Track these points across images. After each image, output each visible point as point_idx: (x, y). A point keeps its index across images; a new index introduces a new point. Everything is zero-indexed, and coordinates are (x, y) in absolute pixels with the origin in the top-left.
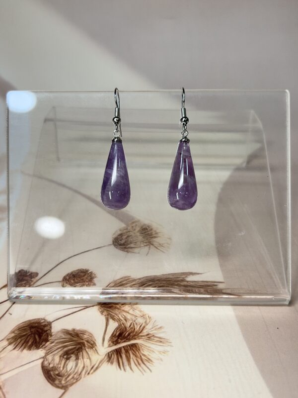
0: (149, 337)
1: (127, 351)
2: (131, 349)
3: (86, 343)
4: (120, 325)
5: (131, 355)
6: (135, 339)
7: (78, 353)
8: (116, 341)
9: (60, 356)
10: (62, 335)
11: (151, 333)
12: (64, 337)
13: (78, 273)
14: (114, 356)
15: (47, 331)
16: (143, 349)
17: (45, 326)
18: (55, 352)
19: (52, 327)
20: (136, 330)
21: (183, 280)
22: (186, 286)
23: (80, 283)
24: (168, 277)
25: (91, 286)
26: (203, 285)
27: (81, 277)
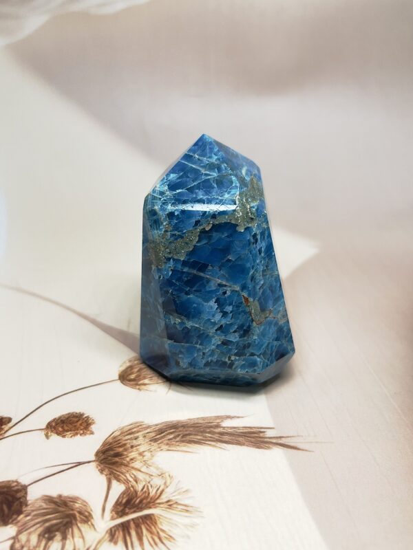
0: (170, 505)
1: (138, 526)
2: (144, 523)
3: (77, 515)
4: (128, 489)
5: (145, 531)
6: (150, 508)
7: (65, 530)
8: (121, 511)
9: (39, 535)
10: (43, 504)
11: (173, 498)
12: (45, 506)
13: (69, 417)
14: (119, 532)
15: (20, 498)
16: (161, 523)
17: (18, 491)
18: (32, 529)
19: (29, 493)
20: (151, 495)
21: (218, 426)
22: (222, 434)
23: (71, 431)
24: (196, 422)
25: (87, 436)
26: (245, 433)
27: (73, 423)
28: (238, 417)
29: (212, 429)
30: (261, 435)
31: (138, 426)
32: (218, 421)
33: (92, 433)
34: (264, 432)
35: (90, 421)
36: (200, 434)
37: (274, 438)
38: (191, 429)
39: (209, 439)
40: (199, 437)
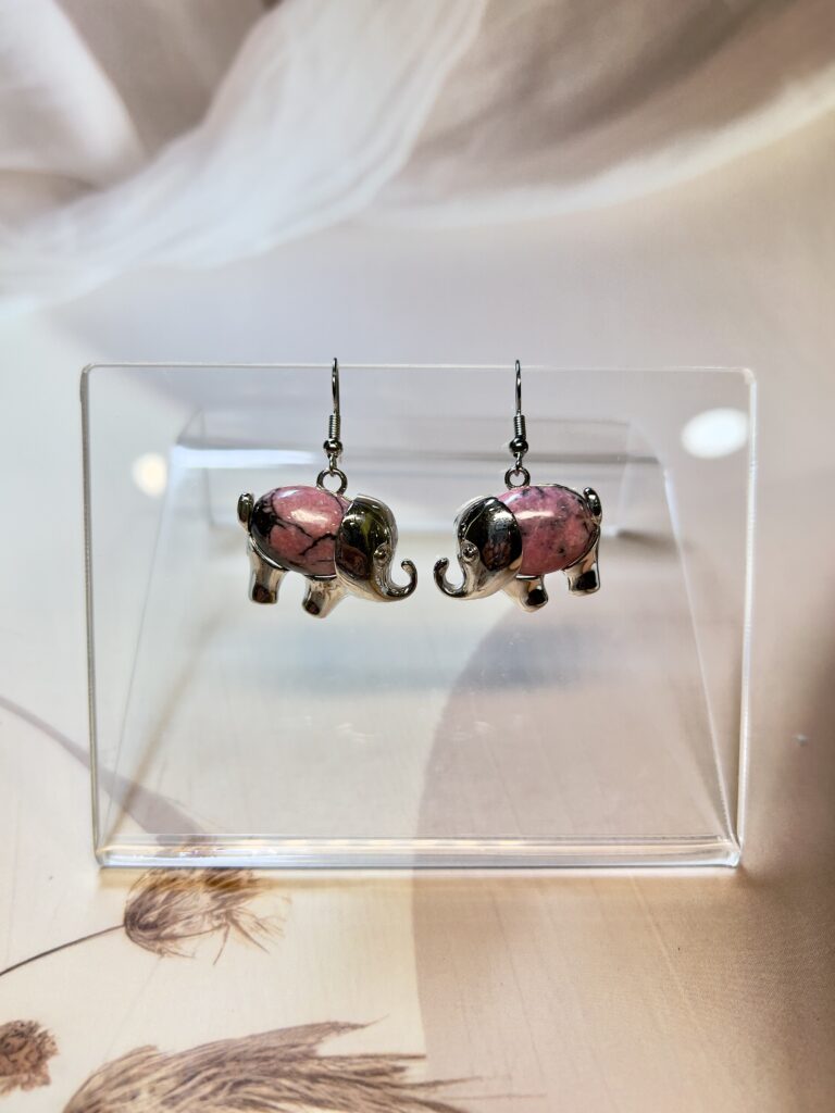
13: (6, 1036)
22: (314, 1078)
24: (264, 1044)
25: (35, 1089)
26: (362, 1074)
28: (354, 1027)
29: (295, 1064)
31: (143, 1061)
32: (311, 1040)
33: (46, 1082)
34: (401, 1069)
35: (48, 1047)
36: (268, 1080)
37: (422, 1085)
38: (252, 1066)
39: (287, 1094)
40: (265, 1090)
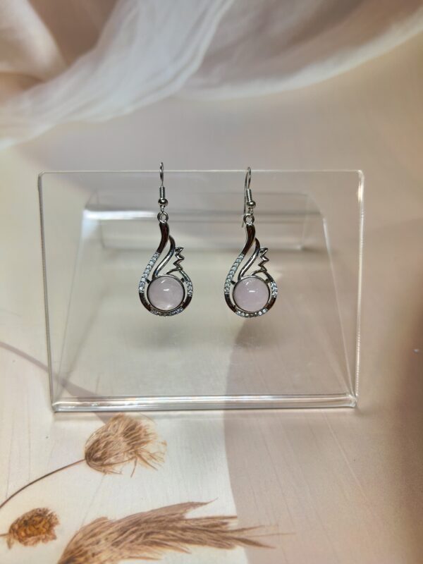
13: (32, 516)
21: (181, 519)
22: (184, 529)
23: (33, 535)
24: (159, 514)
25: (49, 542)
26: (208, 526)
27: (36, 524)
28: (202, 504)
29: (174, 523)
30: (224, 528)
31: (100, 525)
32: (181, 511)
33: (54, 538)
34: (225, 524)
35: (53, 521)
36: (162, 531)
37: (236, 531)
38: (154, 525)
39: (172, 538)
40: (161, 536)
